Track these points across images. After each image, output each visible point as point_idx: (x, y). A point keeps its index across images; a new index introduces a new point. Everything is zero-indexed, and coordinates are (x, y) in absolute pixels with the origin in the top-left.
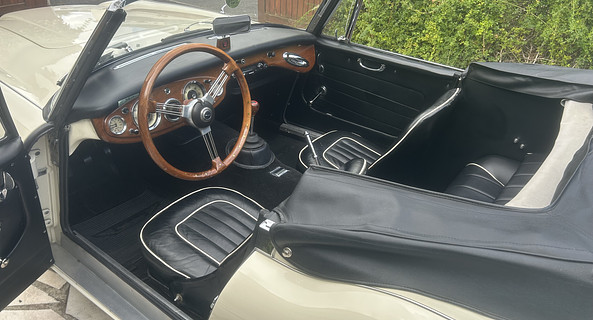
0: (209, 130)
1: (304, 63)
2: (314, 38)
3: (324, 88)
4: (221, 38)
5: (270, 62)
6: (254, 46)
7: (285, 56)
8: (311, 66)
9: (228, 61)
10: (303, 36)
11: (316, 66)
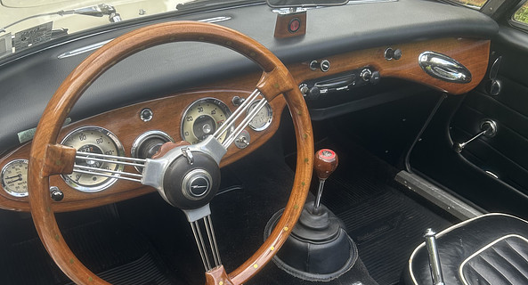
0: (205, 212)
1: (460, 75)
2: (494, 26)
3: (493, 125)
4: (286, 11)
5: (387, 69)
6: (355, 36)
7: (423, 58)
8: (476, 81)
9: (269, 68)
10: (469, 21)
11: (486, 83)
